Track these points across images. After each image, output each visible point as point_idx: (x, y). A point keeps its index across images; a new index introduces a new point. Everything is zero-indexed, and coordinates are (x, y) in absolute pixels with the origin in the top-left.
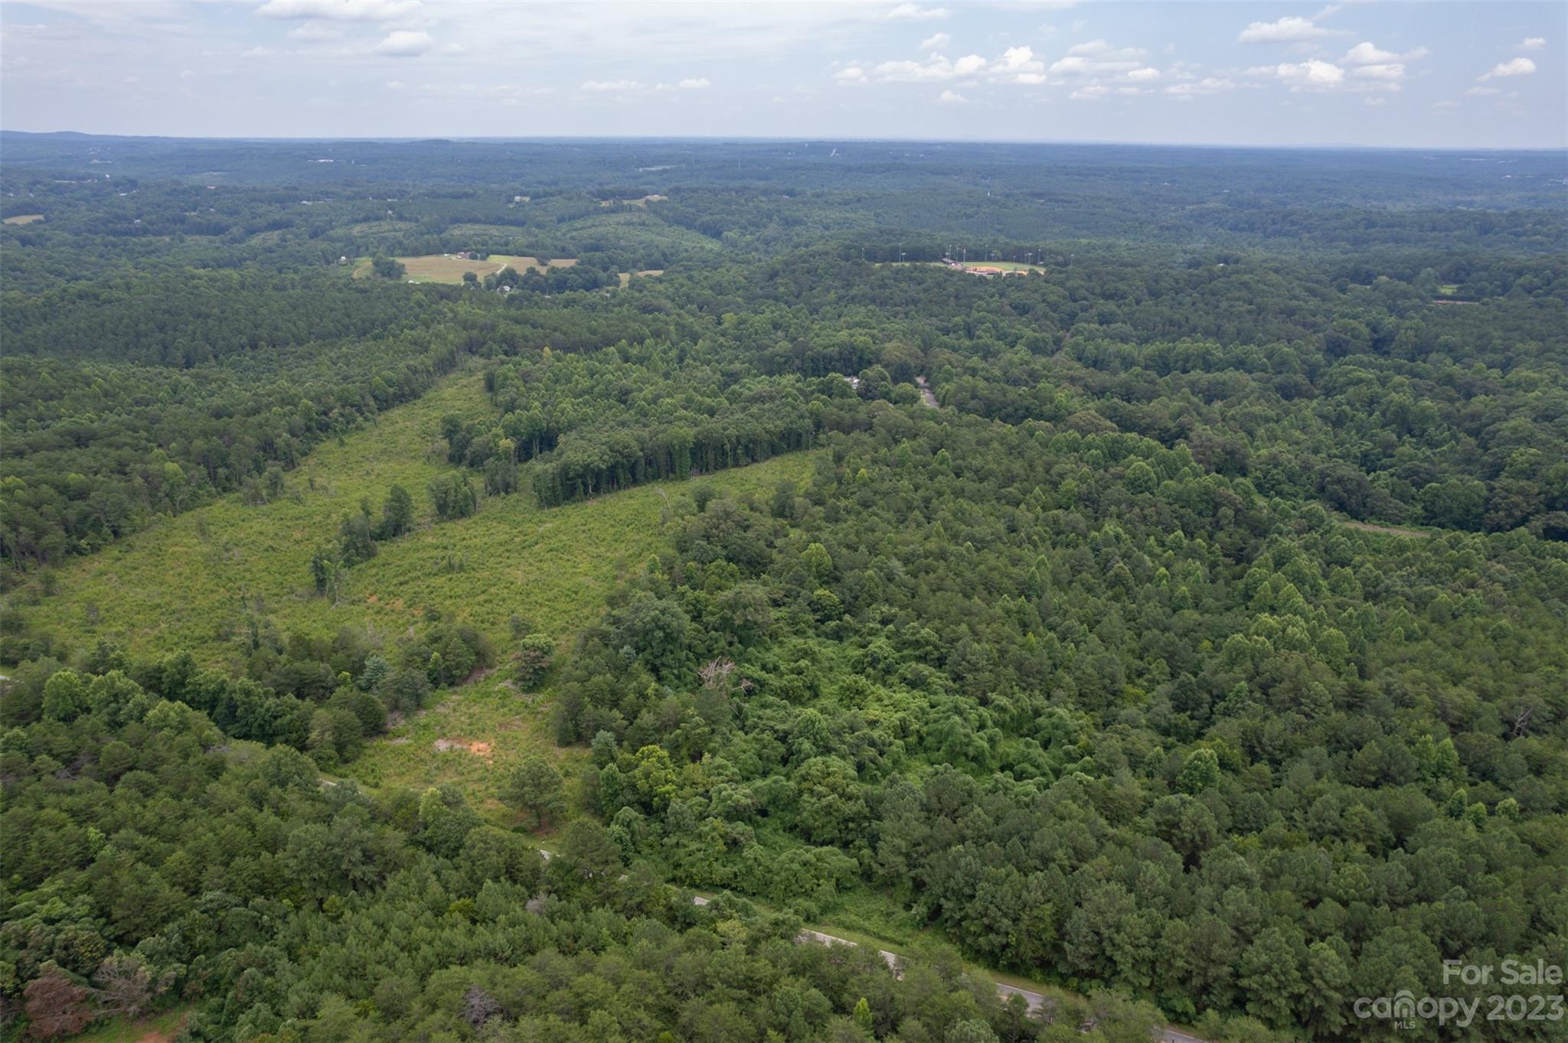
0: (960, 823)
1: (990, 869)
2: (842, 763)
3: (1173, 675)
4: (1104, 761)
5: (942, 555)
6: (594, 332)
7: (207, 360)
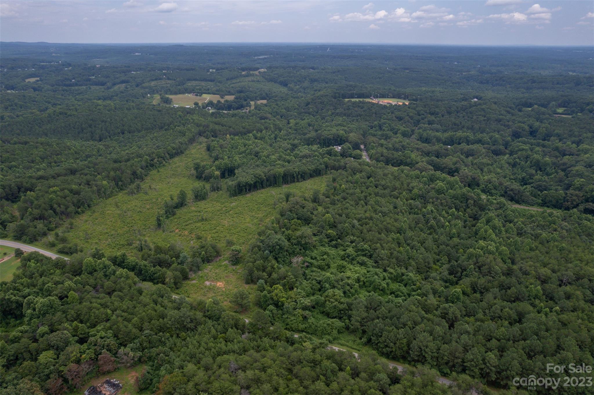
0: (378, 312)
1: (387, 328)
2: (339, 291)
3: (449, 261)
4: (424, 292)
5: (371, 219)
6: (244, 128)
7: (107, 138)
